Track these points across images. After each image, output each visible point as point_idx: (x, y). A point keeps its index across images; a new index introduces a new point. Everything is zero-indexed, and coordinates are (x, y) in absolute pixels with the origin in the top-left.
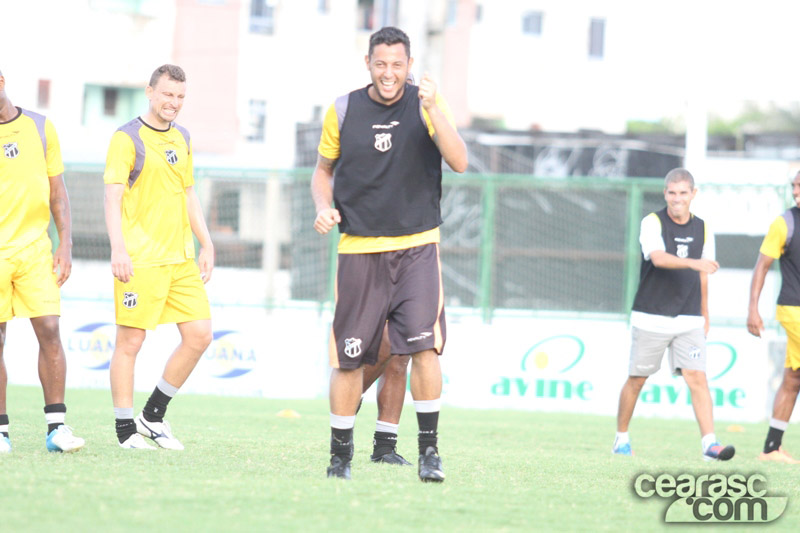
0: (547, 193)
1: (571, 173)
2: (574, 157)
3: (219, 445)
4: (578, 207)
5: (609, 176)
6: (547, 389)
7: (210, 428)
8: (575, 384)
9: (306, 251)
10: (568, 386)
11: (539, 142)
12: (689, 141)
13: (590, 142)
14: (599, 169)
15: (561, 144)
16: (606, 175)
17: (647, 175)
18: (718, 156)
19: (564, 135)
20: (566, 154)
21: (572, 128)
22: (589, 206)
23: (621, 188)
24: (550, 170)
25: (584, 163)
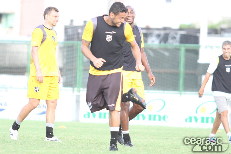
0: (152, 49)
1: (160, 42)
2: (161, 37)
3: (38, 138)
4: (163, 54)
5: (174, 43)
6: (152, 118)
7: (35, 132)
8: (162, 116)
9: (68, 70)
10: (160, 117)
11: (149, 32)
12: (201, 31)
13: (167, 32)
14: (170, 41)
15: (157, 32)
16: (173, 43)
17: (187, 43)
18: (211, 36)
19: (158, 29)
20: (158, 36)
21: (161, 27)
22: (167, 54)
23: (177, 47)
24: (153, 41)
25: (165, 39)
